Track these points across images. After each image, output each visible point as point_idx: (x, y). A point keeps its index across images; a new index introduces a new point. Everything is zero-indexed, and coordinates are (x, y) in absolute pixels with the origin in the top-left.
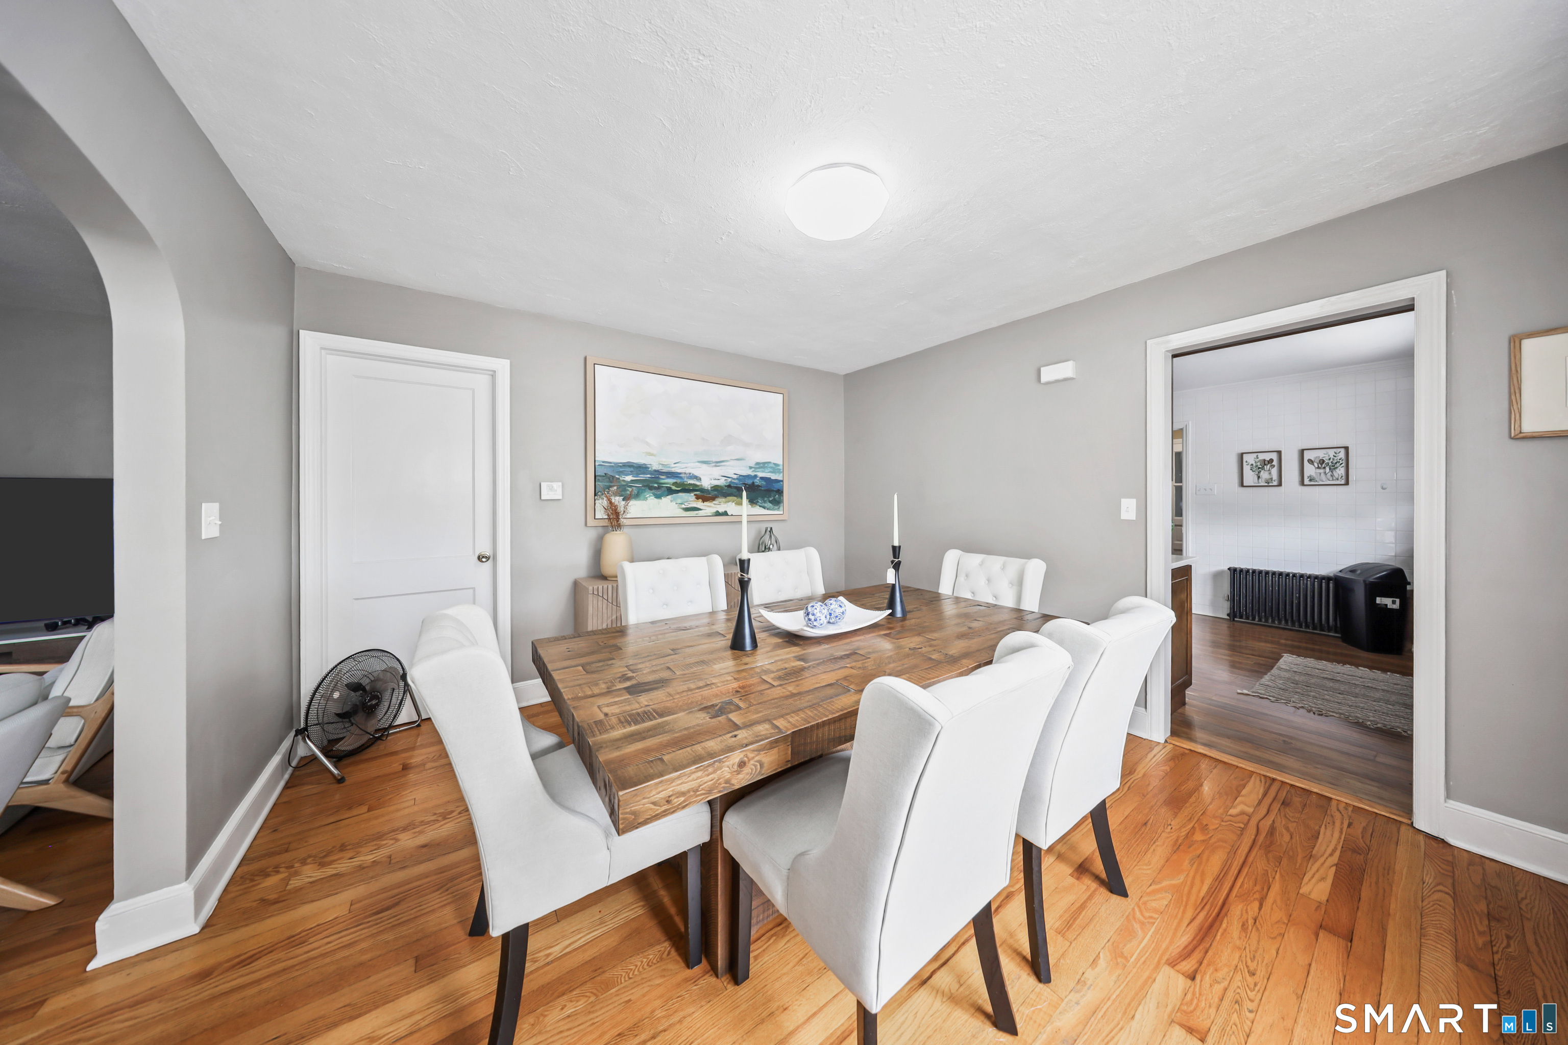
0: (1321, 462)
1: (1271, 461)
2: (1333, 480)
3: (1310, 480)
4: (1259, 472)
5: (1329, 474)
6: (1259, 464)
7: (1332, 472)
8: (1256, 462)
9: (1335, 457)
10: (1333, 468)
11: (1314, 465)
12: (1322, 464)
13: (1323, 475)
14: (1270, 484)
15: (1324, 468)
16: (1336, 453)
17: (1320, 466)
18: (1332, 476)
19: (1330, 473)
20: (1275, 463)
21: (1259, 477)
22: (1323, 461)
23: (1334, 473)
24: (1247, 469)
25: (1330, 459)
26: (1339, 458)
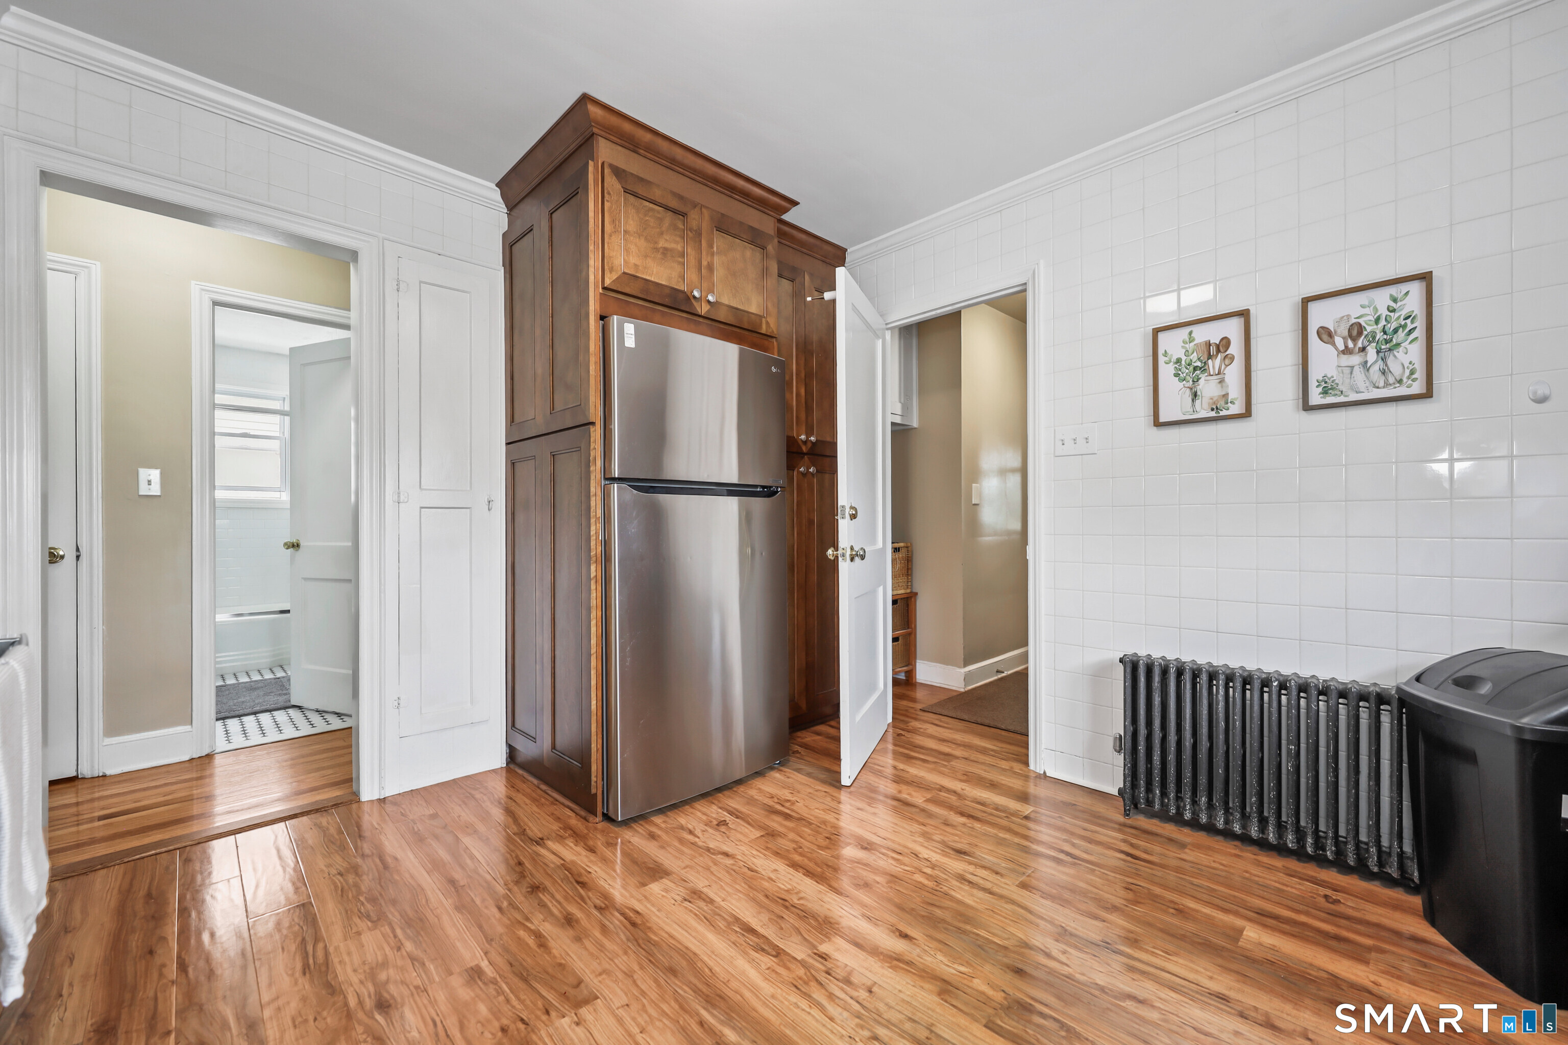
0: (1355, 333)
1: (1225, 343)
2: (1387, 384)
3: (1325, 392)
4: (1196, 381)
5: (1376, 368)
6: (1194, 357)
7: (1384, 359)
8: (1187, 353)
9: (1394, 311)
10: (1387, 348)
11: (1334, 344)
12: (1354, 340)
13: (1358, 372)
14: (1222, 413)
15: (1363, 349)
16: (1395, 300)
17: (1351, 344)
18: (1384, 373)
19: (1380, 362)
20: (1236, 349)
21: (1195, 395)
22: (1361, 329)
23: (1390, 361)
24: (1166, 371)
25: (1377, 321)
26: (1404, 313)
